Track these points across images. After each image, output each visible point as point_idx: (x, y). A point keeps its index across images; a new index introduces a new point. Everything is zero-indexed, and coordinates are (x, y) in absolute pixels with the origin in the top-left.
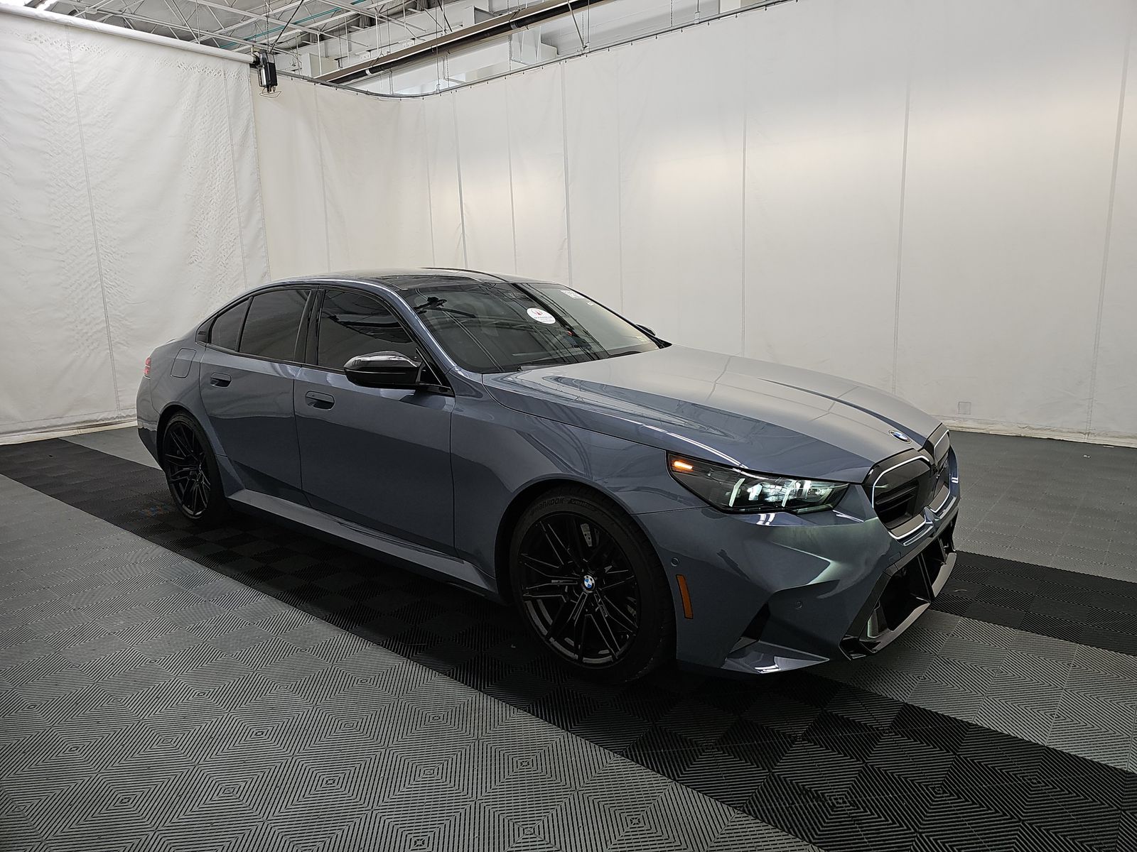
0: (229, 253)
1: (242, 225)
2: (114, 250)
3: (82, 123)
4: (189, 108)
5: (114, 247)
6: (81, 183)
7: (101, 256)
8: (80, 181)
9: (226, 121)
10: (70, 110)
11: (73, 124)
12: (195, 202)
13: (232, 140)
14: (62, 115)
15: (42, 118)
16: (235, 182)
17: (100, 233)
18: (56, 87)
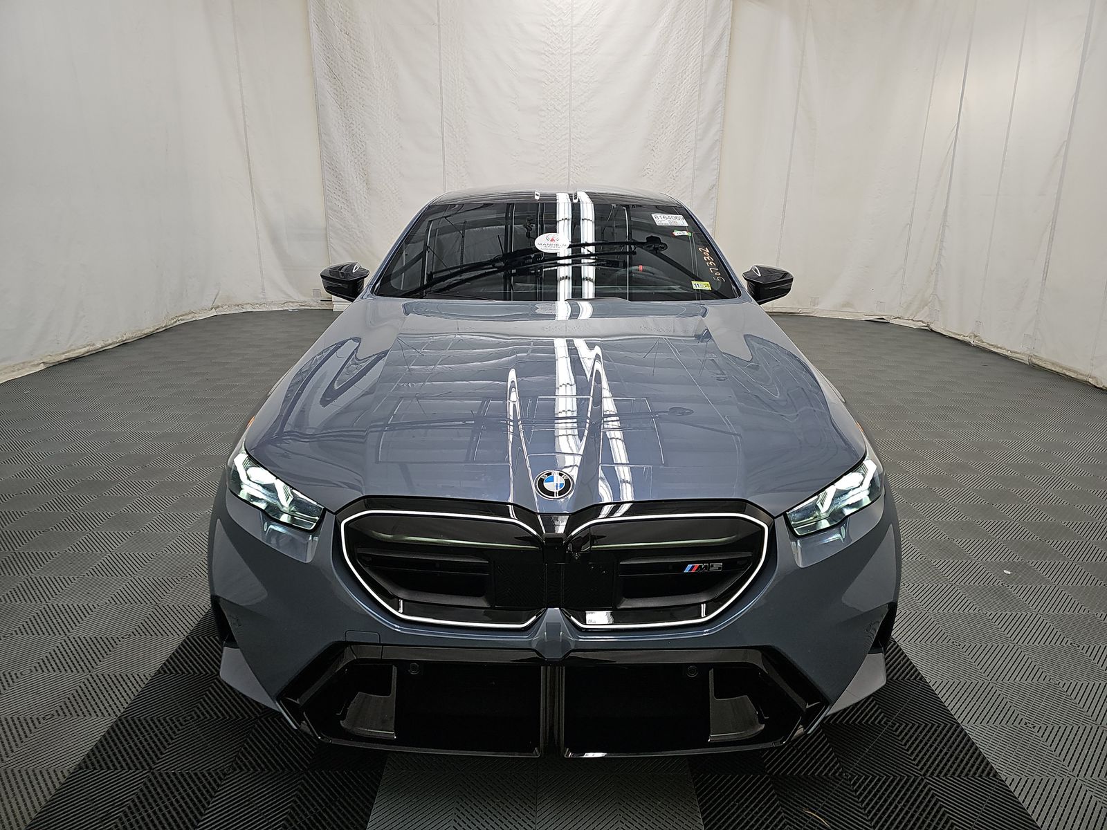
0: (681, 165)
1: (699, 138)
2: (582, 164)
3: (574, 52)
4: (666, 25)
5: (582, 162)
6: (565, 106)
7: (572, 170)
8: (565, 104)
9: (701, 33)
10: (565, 42)
11: (566, 54)
12: (656, 118)
13: (703, 50)
14: (560, 48)
15: (543, 52)
16: (700, 94)
17: (574, 121)
18: (558, 23)
